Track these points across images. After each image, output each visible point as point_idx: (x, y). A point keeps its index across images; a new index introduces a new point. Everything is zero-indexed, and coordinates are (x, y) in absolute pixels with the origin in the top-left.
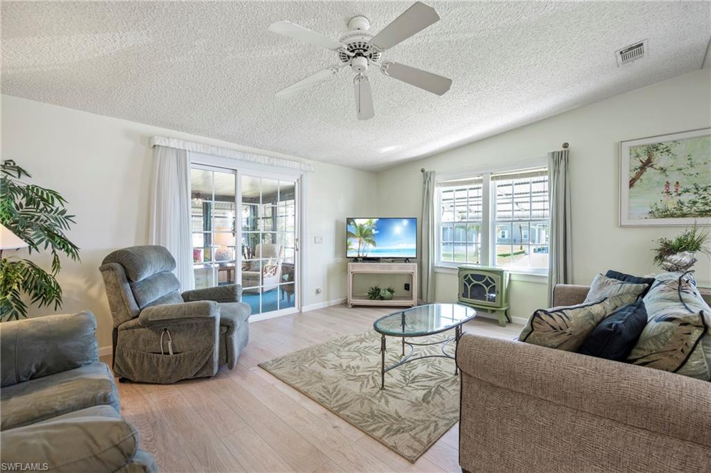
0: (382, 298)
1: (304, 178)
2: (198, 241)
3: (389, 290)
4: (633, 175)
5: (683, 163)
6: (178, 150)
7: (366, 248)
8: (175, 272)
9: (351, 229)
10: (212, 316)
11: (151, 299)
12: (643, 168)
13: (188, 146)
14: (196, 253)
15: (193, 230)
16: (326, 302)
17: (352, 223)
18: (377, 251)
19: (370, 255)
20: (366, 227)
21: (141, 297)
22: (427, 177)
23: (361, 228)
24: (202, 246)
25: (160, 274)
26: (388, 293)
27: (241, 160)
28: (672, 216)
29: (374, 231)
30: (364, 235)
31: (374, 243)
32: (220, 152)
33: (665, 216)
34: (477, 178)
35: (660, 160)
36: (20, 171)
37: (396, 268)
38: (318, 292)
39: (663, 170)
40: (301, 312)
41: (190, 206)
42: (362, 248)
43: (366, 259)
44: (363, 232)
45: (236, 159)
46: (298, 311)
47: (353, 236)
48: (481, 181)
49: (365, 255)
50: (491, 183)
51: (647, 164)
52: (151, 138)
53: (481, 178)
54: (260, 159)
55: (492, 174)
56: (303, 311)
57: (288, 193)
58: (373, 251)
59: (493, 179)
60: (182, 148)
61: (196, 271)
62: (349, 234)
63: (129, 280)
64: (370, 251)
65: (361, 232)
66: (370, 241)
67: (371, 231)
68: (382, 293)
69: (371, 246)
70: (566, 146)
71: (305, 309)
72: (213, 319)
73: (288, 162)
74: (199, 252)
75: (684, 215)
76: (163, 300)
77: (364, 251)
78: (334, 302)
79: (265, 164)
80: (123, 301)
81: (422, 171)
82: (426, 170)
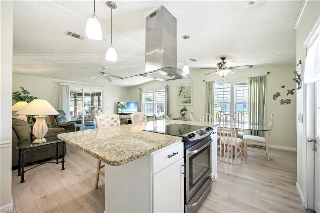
2: (72, 109)
4: (179, 93)
5: (186, 91)
6: (66, 86)
8: (65, 117)
9: (119, 105)
10: (75, 125)
11: (60, 122)
12: (181, 92)
13: (69, 84)
14: (71, 113)
15: (71, 105)
17: (119, 103)
18: (127, 112)
19: (124, 113)
20: (123, 104)
21: (58, 121)
22: (141, 90)
24: (74, 110)
25: (62, 117)
28: (185, 103)
29: (126, 106)
31: (125, 109)
33: (184, 103)
34: (152, 92)
35: (183, 90)
36: (28, 93)
39: (184, 92)
41: (69, 97)
43: (123, 114)
47: (120, 107)
49: (123, 113)
51: (181, 91)
52: (59, 83)
57: (99, 94)
58: (125, 112)
59: (156, 92)
61: (71, 117)
62: (118, 107)
63: (56, 118)
64: (125, 111)
65: (122, 106)
66: (124, 109)
69: (125, 110)
70: (167, 85)
72: (75, 126)
74: (72, 112)
75: (187, 103)
76: (63, 123)
77: (123, 112)
80: (54, 122)
81: (140, 89)
82: (141, 88)
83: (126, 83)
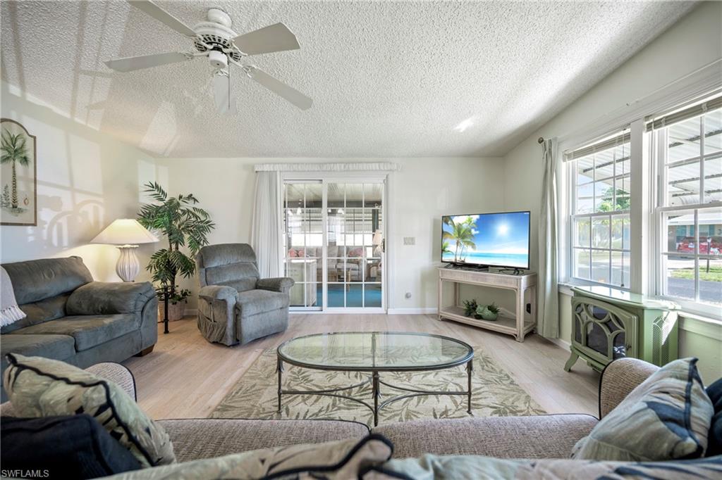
0: (479, 317)
1: (390, 177)
3: (490, 308)
6: (270, 173)
7: (464, 251)
11: (217, 281)
13: (277, 168)
16: (419, 309)
17: (449, 222)
20: (465, 226)
22: (548, 150)
23: (459, 228)
25: (238, 264)
26: (487, 313)
27: (318, 171)
29: (473, 232)
30: (463, 235)
31: (473, 246)
32: (300, 167)
34: (622, 133)
37: (491, 280)
38: (407, 296)
40: (387, 314)
42: (459, 250)
44: (462, 232)
45: (314, 171)
46: (385, 312)
48: (627, 137)
50: (646, 136)
52: (254, 166)
53: (628, 130)
54: (337, 167)
55: (647, 118)
56: (389, 313)
59: (649, 127)
60: (272, 170)
62: (444, 234)
63: (204, 267)
65: (459, 232)
66: (468, 243)
67: (470, 231)
68: (479, 309)
69: (469, 249)
71: (391, 312)
72: (225, 301)
73: (365, 165)
76: (229, 282)
77: (461, 255)
78: (430, 310)
79: (341, 171)
81: (541, 141)
82: (546, 140)
83: (464, 125)
